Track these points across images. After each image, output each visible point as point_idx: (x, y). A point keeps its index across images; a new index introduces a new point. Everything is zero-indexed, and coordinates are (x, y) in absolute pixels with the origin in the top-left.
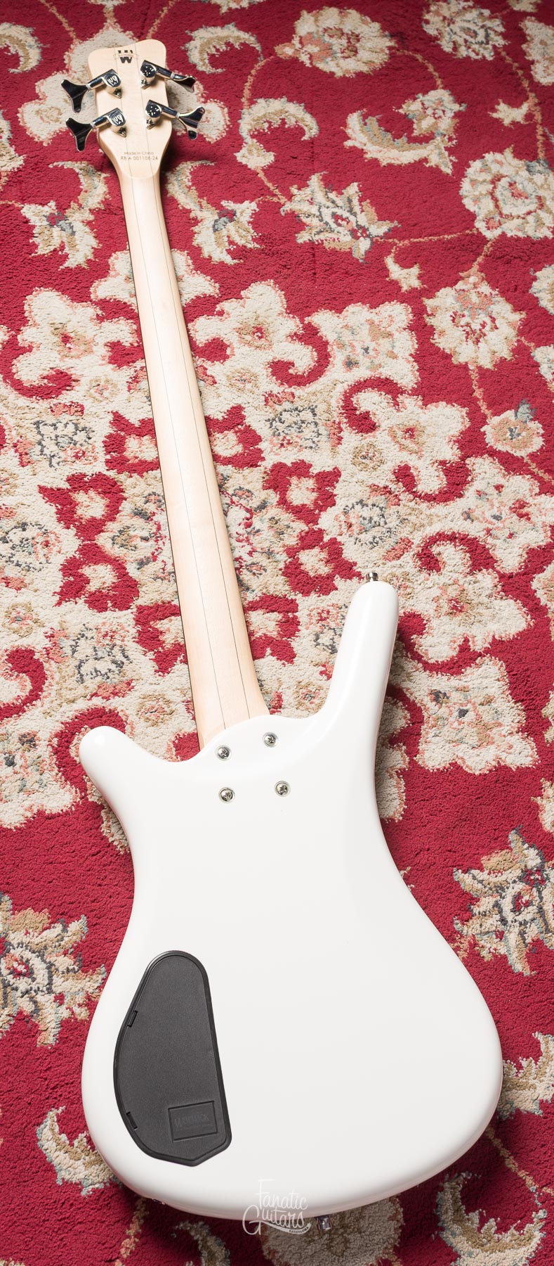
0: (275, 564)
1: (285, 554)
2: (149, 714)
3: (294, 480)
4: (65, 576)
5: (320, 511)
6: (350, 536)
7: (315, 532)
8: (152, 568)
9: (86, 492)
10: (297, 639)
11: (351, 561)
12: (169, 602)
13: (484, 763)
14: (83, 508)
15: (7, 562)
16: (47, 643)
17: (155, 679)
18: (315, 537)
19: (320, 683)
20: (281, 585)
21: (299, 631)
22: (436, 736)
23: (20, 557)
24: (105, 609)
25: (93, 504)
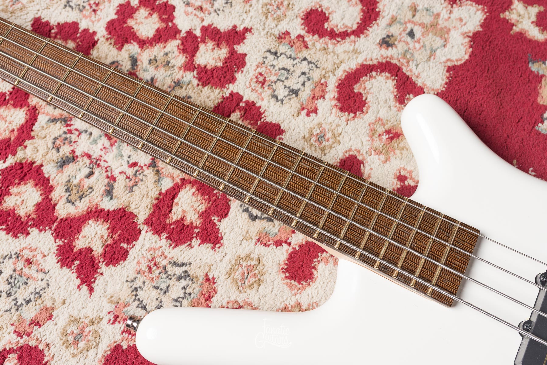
0: (190, 86)
1: (188, 73)
2: (247, 281)
3: (131, 22)
4: (70, 267)
5: (172, 21)
6: (210, 14)
7: (186, 37)
8: (120, 184)
9: (9, 194)
10: (266, 114)
11: (230, 28)
12: (160, 194)
13: (462, 47)
14: (21, 207)
15: (17, 310)
16: (120, 327)
17: (219, 254)
18: (190, 40)
19: (316, 122)
20: (212, 94)
21: (260, 107)
22: (417, 65)
23: (22, 294)
24: (126, 252)
25: (25, 197)
